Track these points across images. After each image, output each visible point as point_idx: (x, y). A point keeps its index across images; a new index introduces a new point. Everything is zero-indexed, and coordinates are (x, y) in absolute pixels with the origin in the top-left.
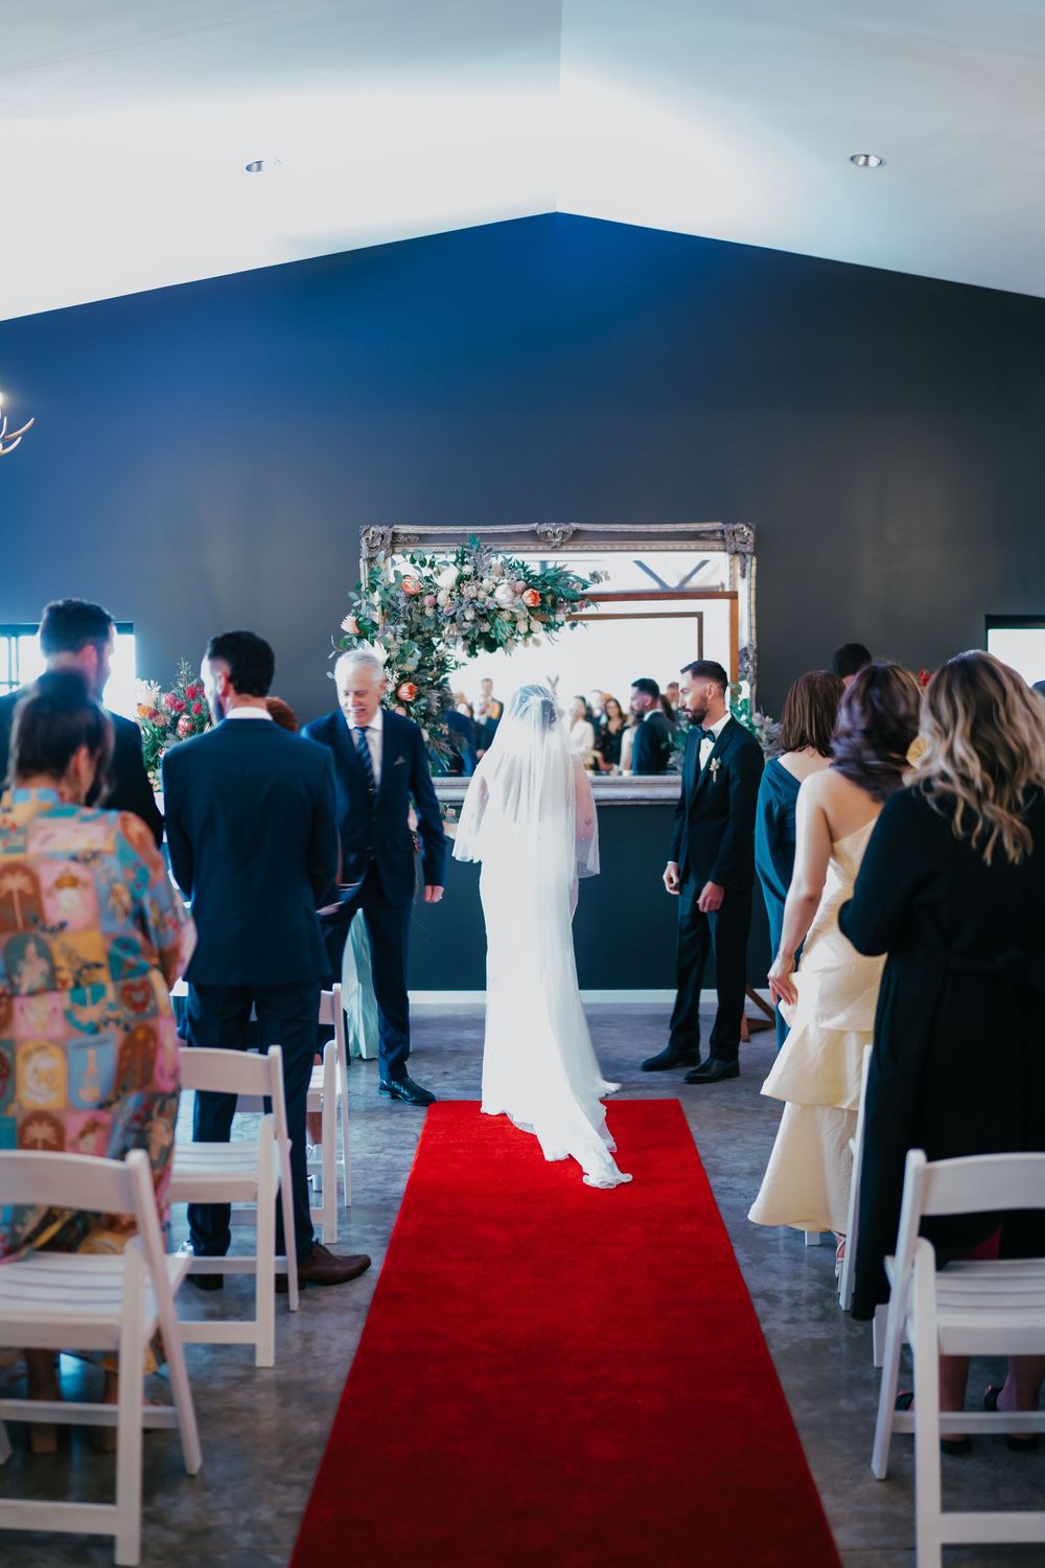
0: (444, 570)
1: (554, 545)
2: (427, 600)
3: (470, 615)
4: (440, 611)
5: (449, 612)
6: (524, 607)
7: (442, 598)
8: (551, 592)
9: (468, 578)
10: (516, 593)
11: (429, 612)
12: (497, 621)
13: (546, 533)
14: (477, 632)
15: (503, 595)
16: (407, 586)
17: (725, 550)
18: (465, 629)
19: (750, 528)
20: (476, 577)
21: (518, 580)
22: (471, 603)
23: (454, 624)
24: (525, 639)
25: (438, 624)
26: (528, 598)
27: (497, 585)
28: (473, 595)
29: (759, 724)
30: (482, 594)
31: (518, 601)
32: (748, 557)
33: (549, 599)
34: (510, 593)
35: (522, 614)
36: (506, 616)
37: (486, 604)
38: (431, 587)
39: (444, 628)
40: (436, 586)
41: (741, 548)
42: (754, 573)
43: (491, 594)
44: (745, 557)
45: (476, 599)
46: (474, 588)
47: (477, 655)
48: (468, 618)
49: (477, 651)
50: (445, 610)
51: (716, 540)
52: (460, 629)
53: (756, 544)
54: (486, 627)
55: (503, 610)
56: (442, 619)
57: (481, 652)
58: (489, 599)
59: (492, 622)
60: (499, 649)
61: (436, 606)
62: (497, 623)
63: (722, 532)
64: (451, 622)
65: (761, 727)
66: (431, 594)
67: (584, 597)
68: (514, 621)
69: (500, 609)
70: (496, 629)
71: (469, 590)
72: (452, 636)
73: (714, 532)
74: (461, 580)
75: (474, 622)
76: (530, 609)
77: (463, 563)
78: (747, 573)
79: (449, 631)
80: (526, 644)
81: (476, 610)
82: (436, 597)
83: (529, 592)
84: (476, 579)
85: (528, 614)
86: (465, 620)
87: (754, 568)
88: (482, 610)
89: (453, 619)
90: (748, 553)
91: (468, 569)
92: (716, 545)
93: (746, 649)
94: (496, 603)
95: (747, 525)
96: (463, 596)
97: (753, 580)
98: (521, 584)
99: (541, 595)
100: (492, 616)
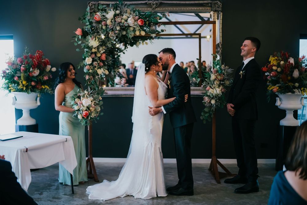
0: (109, 12)
1: (153, 8)
2: (103, 23)
3: (118, 28)
4: (108, 27)
5: (111, 27)
6: (138, 26)
7: (108, 22)
8: (148, 20)
9: (118, 15)
10: (135, 21)
11: (104, 27)
12: (128, 30)
13: (150, 3)
14: (121, 35)
15: (131, 21)
16: (96, 18)
17: (212, 10)
18: (116, 33)
19: (221, 2)
20: (121, 14)
21: (136, 16)
22: (119, 24)
23: (113, 32)
24: (143, 42)
25: (107, 32)
26: (139, 22)
27: (128, 17)
28: (119, 21)
29: (224, 69)
30: (123, 21)
31: (136, 23)
32: (220, 12)
33: (147, 23)
34: (133, 21)
35: (137, 28)
36: (132, 29)
37: (125, 24)
38: (105, 18)
39: (109, 33)
40: (106, 18)
41: (217, 9)
42: (221, 18)
43: (126, 21)
44: (219, 12)
45: (121, 22)
46: (120, 18)
47: (128, 48)
48: (118, 29)
49: (127, 46)
50: (110, 26)
51: (209, 6)
52: (115, 34)
53: (222, 8)
54: (124, 33)
55: (131, 27)
56: (108, 30)
57: (129, 46)
58: (125, 22)
59: (126, 31)
60: (134, 46)
61: (106, 25)
62: (128, 32)
63: (211, 3)
64: (112, 31)
65: (224, 70)
66: (105, 21)
67: (160, 23)
68: (134, 30)
69: (129, 26)
70: (128, 34)
71: (118, 20)
72: (112, 36)
73: (208, 4)
74: (115, 15)
75: (119, 31)
76: (140, 26)
77: (116, 10)
78: (219, 18)
79: (111, 34)
80: (143, 44)
81: (120, 27)
82: (106, 22)
83: (140, 20)
84: (121, 15)
85: (139, 28)
86: (117, 30)
87: (221, 16)
88: (122, 26)
89: (112, 30)
90: (220, 11)
91: (118, 12)
92: (209, 8)
93: (218, 44)
94: (128, 24)
95: (219, 1)
96: (115, 21)
97: (221, 21)
98: (137, 17)
99: (145, 21)
100: (127, 28)
